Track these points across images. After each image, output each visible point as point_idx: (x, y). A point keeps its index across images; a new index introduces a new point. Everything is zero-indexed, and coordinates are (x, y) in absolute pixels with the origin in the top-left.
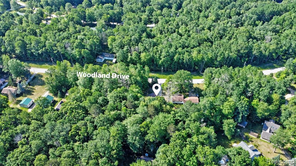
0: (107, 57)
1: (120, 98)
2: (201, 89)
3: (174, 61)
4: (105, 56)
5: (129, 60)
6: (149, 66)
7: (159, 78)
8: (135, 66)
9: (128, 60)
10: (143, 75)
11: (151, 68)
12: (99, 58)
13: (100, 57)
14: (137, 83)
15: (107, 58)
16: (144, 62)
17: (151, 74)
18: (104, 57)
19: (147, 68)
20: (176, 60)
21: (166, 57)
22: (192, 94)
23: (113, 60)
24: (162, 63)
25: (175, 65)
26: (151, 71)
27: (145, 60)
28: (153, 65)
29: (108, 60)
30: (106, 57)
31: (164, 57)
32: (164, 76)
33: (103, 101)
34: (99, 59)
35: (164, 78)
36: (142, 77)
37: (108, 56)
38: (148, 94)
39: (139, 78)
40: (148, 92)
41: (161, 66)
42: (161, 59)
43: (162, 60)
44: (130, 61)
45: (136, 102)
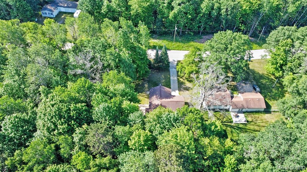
0: (64, 7)
1: (70, 118)
2: (258, 73)
3: (200, 13)
4: (59, 6)
5: (104, 10)
6: (147, 24)
7: (170, 50)
8: (116, 23)
9: (102, 11)
10: (136, 44)
11: (151, 29)
12: (46, 9)
13: (49, 7)
14: (119, 64)
15: (63, 10)
16: (137, 15)
17: (153, 42)
18: (56, 7)
19: (143, 28)
20: (206, 11)
21: (182, 5)
22: (243, 85)
23: (74, 13)
24: (175, 17)
25: (200, 22)
26: (153, 33)
27: (140, 11)
28: (155, 21)
29: (65, 13)
30: (61, 6)
31: (179, 5)
32: (178, 44)
33: (15, 127)
34: (47, 12)
35: (178, 50)
36: (133, 49)
37: (66, 5)
38: (146, 86)
39: (125, 54)
40: (149, 82)
41: (172, 23)
42: (172, 8)
43: (175, 11)
44: (107, 13)
45: (119, 130)
